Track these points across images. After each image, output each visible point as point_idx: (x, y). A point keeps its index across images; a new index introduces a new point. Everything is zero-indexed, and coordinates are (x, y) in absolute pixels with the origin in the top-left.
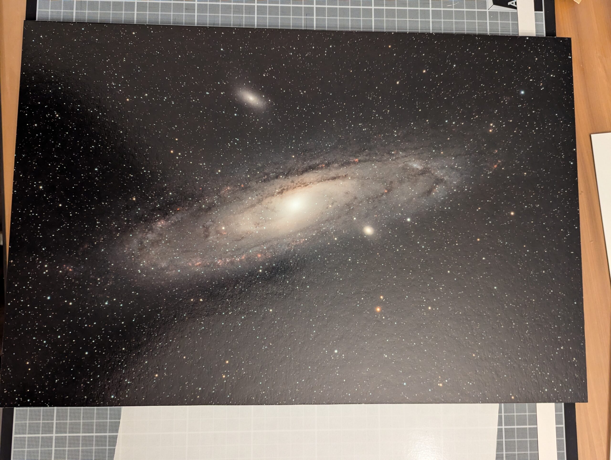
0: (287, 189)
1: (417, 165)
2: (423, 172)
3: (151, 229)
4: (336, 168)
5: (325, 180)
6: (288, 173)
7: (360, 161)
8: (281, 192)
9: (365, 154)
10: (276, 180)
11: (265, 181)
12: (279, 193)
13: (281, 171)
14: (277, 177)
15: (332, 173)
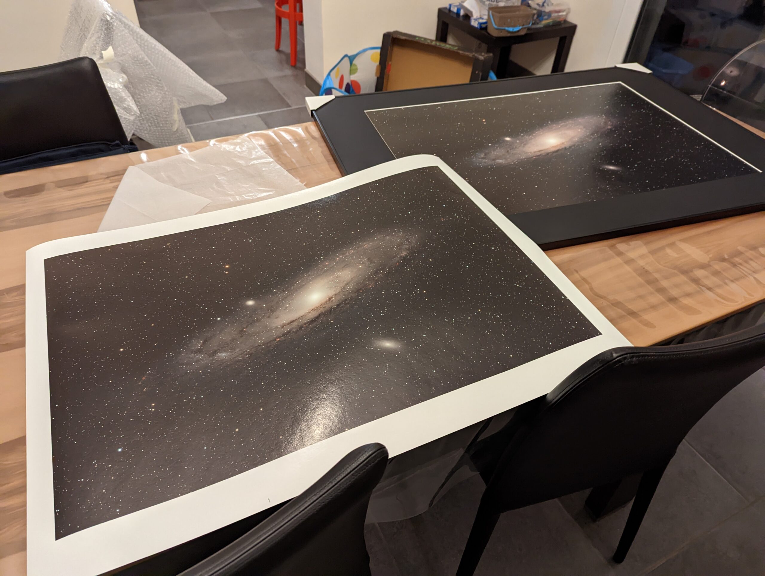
0: (326, 302)
1: (223, 355)
2: (215, 352)
3: (408, 249)
4: (293, 328)
5: (299, 318)
6: (330, 311)
7: (275, 340)
8: (330, 299)
9: (273, 346)
10: (338, 303)
11: (346, 300)
12: (332, 298)
13: (337, 310)
14: (338, 305)
15: (295, 324)
